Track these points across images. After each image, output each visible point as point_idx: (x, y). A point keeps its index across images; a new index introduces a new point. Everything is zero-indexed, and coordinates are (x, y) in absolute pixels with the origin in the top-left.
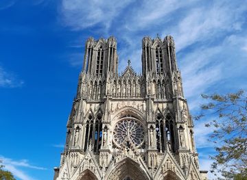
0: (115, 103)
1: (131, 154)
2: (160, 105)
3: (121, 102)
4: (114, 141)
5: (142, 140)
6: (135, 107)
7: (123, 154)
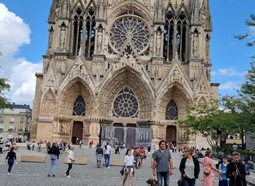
2: (174, 0)
5: (145, 45)
7: (122, 61)
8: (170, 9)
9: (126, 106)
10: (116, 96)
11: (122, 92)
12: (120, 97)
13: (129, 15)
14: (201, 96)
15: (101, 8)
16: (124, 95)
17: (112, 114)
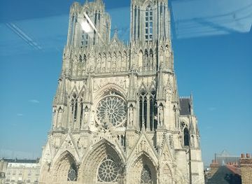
0: (98, 80)
1: (107, 136)
2: (145, 80)
3: (103, 79)
4: (97, 120)
5: (124, 118)
6: (118, 83)
7: (100, 135)
8: (143, 87)
9: (108, 171)
10: (101, 163)
11: (105, 159)
12: (104, 164)
13: (111, 95)
14: (165, 162)
15: (88, 93)
16: (107, 162)
17: (97, 179)
